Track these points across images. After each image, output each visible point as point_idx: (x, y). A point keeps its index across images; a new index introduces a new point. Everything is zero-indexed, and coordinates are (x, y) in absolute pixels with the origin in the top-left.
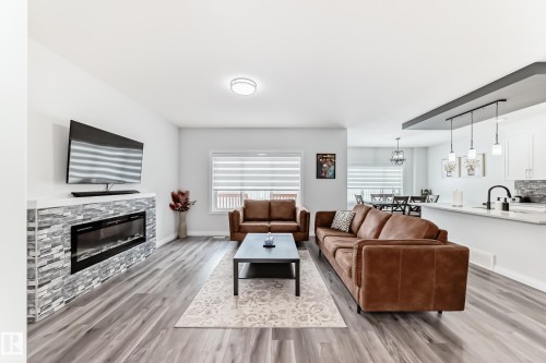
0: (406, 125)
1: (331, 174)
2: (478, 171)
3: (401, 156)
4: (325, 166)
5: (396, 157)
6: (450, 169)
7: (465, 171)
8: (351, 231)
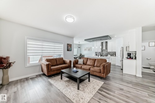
0: (85, 40)
1: (70, 50)
2: (90, 50)
3: (80, 46)
4: (69, 48)
5: (79, 46)
6: (85, 50)
7: (88, 50)
8: (84, 64)
